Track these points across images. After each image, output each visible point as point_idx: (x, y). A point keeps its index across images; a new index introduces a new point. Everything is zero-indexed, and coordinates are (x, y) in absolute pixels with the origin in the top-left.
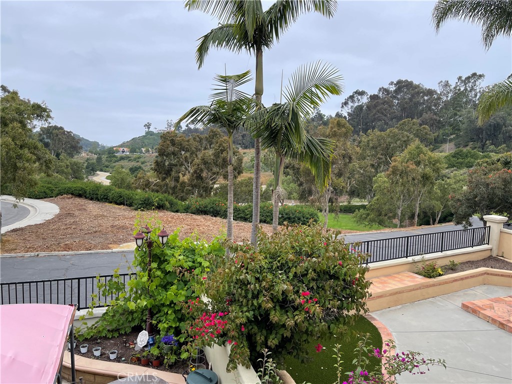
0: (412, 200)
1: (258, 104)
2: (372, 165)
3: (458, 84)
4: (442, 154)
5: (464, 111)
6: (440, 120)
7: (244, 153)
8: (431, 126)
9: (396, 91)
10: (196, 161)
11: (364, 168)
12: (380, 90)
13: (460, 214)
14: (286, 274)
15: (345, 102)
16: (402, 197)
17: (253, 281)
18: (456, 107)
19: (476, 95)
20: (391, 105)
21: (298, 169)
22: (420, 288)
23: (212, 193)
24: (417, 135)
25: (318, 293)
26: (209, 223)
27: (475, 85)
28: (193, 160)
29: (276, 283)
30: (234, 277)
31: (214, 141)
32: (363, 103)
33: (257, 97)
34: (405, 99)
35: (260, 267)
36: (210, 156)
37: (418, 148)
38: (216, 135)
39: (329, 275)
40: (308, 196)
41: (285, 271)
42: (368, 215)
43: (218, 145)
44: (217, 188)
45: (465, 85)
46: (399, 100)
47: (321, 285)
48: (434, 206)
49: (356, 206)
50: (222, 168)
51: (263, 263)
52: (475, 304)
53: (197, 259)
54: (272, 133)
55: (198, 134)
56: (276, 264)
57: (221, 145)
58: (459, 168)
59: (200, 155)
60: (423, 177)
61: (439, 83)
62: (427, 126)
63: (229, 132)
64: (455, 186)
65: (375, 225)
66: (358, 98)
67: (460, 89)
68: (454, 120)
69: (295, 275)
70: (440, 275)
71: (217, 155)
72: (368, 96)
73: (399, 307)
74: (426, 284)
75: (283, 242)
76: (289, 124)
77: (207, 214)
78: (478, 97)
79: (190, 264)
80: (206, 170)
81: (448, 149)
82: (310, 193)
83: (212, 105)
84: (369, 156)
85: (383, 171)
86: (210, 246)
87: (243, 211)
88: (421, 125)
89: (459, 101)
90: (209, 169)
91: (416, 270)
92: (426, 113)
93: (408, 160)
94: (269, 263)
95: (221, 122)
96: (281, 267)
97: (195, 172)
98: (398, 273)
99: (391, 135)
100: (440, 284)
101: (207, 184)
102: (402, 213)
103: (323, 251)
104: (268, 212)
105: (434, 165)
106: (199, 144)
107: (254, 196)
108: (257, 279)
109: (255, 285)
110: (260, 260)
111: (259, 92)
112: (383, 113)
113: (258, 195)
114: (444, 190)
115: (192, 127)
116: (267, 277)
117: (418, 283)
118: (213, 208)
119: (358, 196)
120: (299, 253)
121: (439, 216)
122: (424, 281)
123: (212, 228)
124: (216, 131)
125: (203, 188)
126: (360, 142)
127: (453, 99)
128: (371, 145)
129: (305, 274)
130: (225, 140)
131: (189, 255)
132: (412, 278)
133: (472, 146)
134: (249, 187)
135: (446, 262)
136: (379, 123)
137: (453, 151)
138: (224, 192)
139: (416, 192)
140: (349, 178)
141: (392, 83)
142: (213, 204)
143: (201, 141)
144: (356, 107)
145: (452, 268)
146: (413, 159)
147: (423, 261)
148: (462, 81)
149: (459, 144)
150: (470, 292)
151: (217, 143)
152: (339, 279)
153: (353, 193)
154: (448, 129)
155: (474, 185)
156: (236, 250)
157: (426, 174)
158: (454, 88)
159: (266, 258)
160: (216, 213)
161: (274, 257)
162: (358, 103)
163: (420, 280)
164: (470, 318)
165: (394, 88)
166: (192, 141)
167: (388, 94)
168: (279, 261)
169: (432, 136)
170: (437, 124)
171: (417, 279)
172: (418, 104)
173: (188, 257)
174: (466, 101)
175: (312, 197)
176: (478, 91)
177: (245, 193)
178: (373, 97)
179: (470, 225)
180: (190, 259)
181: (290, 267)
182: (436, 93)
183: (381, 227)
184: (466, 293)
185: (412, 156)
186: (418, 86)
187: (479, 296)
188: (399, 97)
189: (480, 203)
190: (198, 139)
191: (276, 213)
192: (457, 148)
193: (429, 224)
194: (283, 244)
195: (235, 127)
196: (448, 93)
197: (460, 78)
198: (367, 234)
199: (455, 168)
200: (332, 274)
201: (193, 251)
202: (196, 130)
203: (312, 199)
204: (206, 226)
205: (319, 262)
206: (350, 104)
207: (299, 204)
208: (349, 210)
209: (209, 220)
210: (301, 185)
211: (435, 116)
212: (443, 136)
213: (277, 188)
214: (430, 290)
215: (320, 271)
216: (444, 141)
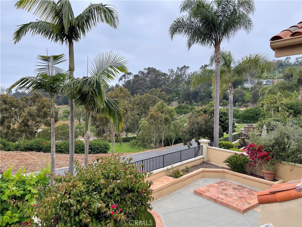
0: (160, 133)
1: (71, 77)
2: (138, 114)
3: (178, 71)
4: (172, 107)
5: (181, 85)
6: (170, 89)
7: (58, 108)
8: (166, 92)
9: (147, 73)
10: (24, 114)
11: (134, 116)
12: (139, 72)
13: (186, 139)
14: (99, 194)
15: (121, 78)
16: (155, 131)
17: (75, 203)
18: (177, 83)
19: (186, 77)
20: (146, 81)
21: (96, 117)
22: (172, 185)
23: (36, 135)
24: (159, 97)
25: (122, 204)
26: (34, 156)
27: (185, 72)
28: (21, 114)
29: (92, 202)
30: (60, 202)
31: (37, 100)
32: (130, 79)
33: (70, 72)
34: (152, 77)
35: (80, 191)
36: (34, 110)
37: (162, 104)
38: (38, 96)
39: (128, 190)
40: (102, 134)
41: (98, 192)
42: (137, 142)
43: (40, 103)
44: (40, 132)
45: (181, 71)
46: (149, 78)
47: (123, 197)
48: (171, 135)
49: (130, 137)
50: (44, 118)
51: (82, 188)
52: (200, 190)
53: (27, 188)
54: (82, 96)
55: (24, 96)
56: (91, 187)
57: (42, 103)
58: (181, 114)
59: (26, 110)
60: (165, 120)
61: (169, 70)
62: (164, 92)
63: (51, 95)
64: (180, 124)
65: (142, 148)
66: (127, 76)
67: (178, 74)
68: (177, 89)
69: (106, 194)
70: (182, 175)
71: (39, 110)
72: (133, 76)
73: (162, 198)
74: (175, 182)
75: (96, 172)
76: (94, 90)
77: (33, 151)
78: (187, 78)
79: (22, 192)
80: (31, 120)
81: (175, 105)
82: (104, 132)
83: (37, 76)
84: (136, 109)
85: (144, 117)
86: (37, 177)
87: (60, 147)
88: (161, 92)
89: (178, 80)
90: (33, 119)
91: (169, 174)
92: (163, 85)
93: (157, 111)
94: (86, 187)
95: (45, 88)
96: (95, 190)
97: (23, 121)
98: (160, 177)
99: (147, 97)
100: (182, 181)
101: (32, 129)
102: (155, 140)
103: (123, 174)
104: (77, 146)
105: (170, 113)
106: (25, 102)
107: (70, 138)
108: (78, 201)
109: (77, 206)
110: (80, 187)
111: (71, 69)
112: (141, 85)
113: (73, 137)
114: (175, 126)
115: (20, 91)
116: (85, 198)
117: (171, 182)
118: (37, 146)
119: (131, 132)
120: (107, 178)
121: (174, 141)
122: (174, 180)
123: (37, 160)
124: (38, 94)
125: (29, 132)
126: (130, 101)
127: (176, 78)
128: (136, 103)
129: (112, 192)
130: (45, 100)
131: (20, 185)
132: (168, 179)
133: (185, 103)
134: (63, 130)
135: (183, 167)
136: (140, 91)
137: (177, 106)
138: (45, 134)
139: (162, 128)
140: (126, 122)
141: (145, 69)
142: (37, 143)
143: (27, 101)
144: (127, 81)
145: (187, 171)
146: (160, 110)
147: (172, 168)
148: (179, 69)
149: (180, 102)
150: (197, 183)
151: (39, 102)
152: (134, 191)
153: (128, 130)
154: (174, 94)
155: (192, 124)
156: (60, 181)
157: (167, 118)
158: (176, 73)
159: (84, 184)
160: (39, 149)
161: (89, 182)
162: (128, 79)
163: (172, 180)
164: (199, 199)
165: (147, 72)
166: (20, 101)
167: (144, 75)
168: (93, 185)
169: (167, 97)
170: (169, 92)
171: (170, 180)
172: (159, 81)
173: (19, 187)
174: (182, 80)
175: (105, 134)
176: (187, 75)
177: (61, 134)
178: (136, 76)
179: (191, 145)
180: (21, 189)
181: (101, 188)
182: (167, 75)
183: (145, 149)
184: (194, 184)
185: (159, 108)
186: (158, 71)
187: (202, 185)
188: (149, 76)
189: (195, 133)
190: (24, 99)
191: (87, 149)
192: (179, 104)
193: (170, 146)
194: (96, 173)
195: (55, 92)
196: (173, 75)
197: (178, 68)
198: (138, 154)
199: (179, 114)
200: (129, 189)
201: (23, 182)
202: (23, 94)
203: (105, 135)
204: (33, 159)
205: (121, 182)
206: (124, 79)
207: (96, 139)
208: (126, 140)
209: (35, 155)
210: (97, 127)
211: (168, 87)
212: (172, 97)
213: (87, 132)
214: (178, 185)
215: (123, 188)
216: (173, 100)
